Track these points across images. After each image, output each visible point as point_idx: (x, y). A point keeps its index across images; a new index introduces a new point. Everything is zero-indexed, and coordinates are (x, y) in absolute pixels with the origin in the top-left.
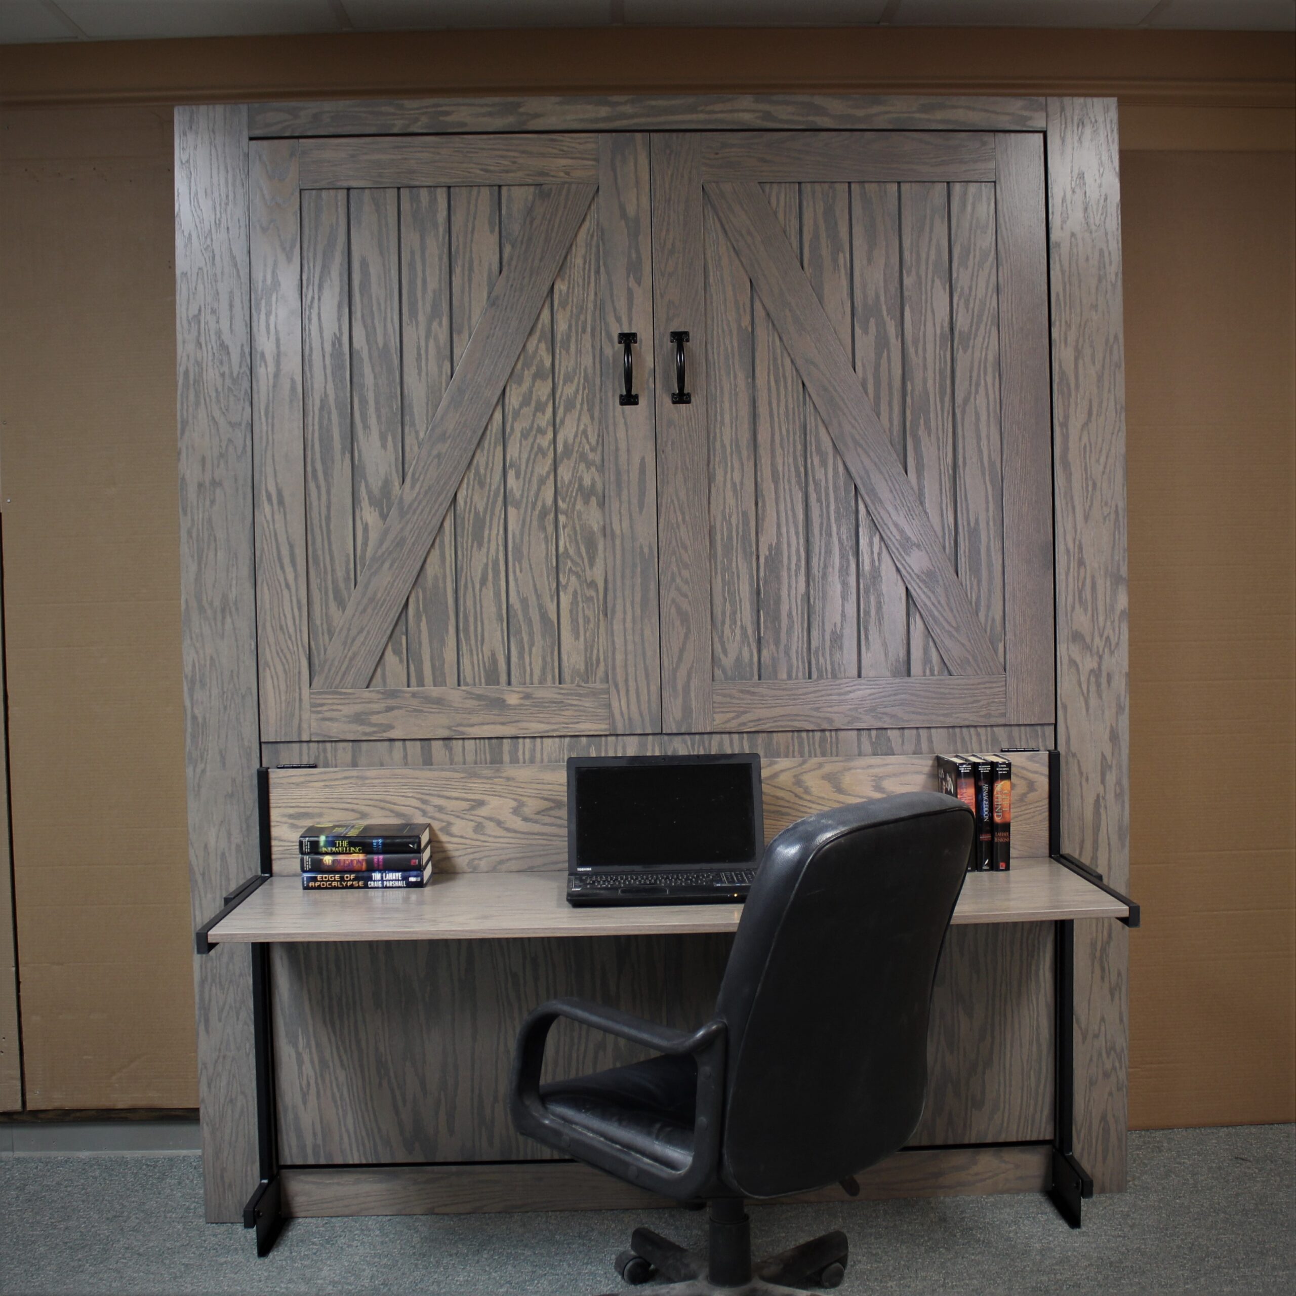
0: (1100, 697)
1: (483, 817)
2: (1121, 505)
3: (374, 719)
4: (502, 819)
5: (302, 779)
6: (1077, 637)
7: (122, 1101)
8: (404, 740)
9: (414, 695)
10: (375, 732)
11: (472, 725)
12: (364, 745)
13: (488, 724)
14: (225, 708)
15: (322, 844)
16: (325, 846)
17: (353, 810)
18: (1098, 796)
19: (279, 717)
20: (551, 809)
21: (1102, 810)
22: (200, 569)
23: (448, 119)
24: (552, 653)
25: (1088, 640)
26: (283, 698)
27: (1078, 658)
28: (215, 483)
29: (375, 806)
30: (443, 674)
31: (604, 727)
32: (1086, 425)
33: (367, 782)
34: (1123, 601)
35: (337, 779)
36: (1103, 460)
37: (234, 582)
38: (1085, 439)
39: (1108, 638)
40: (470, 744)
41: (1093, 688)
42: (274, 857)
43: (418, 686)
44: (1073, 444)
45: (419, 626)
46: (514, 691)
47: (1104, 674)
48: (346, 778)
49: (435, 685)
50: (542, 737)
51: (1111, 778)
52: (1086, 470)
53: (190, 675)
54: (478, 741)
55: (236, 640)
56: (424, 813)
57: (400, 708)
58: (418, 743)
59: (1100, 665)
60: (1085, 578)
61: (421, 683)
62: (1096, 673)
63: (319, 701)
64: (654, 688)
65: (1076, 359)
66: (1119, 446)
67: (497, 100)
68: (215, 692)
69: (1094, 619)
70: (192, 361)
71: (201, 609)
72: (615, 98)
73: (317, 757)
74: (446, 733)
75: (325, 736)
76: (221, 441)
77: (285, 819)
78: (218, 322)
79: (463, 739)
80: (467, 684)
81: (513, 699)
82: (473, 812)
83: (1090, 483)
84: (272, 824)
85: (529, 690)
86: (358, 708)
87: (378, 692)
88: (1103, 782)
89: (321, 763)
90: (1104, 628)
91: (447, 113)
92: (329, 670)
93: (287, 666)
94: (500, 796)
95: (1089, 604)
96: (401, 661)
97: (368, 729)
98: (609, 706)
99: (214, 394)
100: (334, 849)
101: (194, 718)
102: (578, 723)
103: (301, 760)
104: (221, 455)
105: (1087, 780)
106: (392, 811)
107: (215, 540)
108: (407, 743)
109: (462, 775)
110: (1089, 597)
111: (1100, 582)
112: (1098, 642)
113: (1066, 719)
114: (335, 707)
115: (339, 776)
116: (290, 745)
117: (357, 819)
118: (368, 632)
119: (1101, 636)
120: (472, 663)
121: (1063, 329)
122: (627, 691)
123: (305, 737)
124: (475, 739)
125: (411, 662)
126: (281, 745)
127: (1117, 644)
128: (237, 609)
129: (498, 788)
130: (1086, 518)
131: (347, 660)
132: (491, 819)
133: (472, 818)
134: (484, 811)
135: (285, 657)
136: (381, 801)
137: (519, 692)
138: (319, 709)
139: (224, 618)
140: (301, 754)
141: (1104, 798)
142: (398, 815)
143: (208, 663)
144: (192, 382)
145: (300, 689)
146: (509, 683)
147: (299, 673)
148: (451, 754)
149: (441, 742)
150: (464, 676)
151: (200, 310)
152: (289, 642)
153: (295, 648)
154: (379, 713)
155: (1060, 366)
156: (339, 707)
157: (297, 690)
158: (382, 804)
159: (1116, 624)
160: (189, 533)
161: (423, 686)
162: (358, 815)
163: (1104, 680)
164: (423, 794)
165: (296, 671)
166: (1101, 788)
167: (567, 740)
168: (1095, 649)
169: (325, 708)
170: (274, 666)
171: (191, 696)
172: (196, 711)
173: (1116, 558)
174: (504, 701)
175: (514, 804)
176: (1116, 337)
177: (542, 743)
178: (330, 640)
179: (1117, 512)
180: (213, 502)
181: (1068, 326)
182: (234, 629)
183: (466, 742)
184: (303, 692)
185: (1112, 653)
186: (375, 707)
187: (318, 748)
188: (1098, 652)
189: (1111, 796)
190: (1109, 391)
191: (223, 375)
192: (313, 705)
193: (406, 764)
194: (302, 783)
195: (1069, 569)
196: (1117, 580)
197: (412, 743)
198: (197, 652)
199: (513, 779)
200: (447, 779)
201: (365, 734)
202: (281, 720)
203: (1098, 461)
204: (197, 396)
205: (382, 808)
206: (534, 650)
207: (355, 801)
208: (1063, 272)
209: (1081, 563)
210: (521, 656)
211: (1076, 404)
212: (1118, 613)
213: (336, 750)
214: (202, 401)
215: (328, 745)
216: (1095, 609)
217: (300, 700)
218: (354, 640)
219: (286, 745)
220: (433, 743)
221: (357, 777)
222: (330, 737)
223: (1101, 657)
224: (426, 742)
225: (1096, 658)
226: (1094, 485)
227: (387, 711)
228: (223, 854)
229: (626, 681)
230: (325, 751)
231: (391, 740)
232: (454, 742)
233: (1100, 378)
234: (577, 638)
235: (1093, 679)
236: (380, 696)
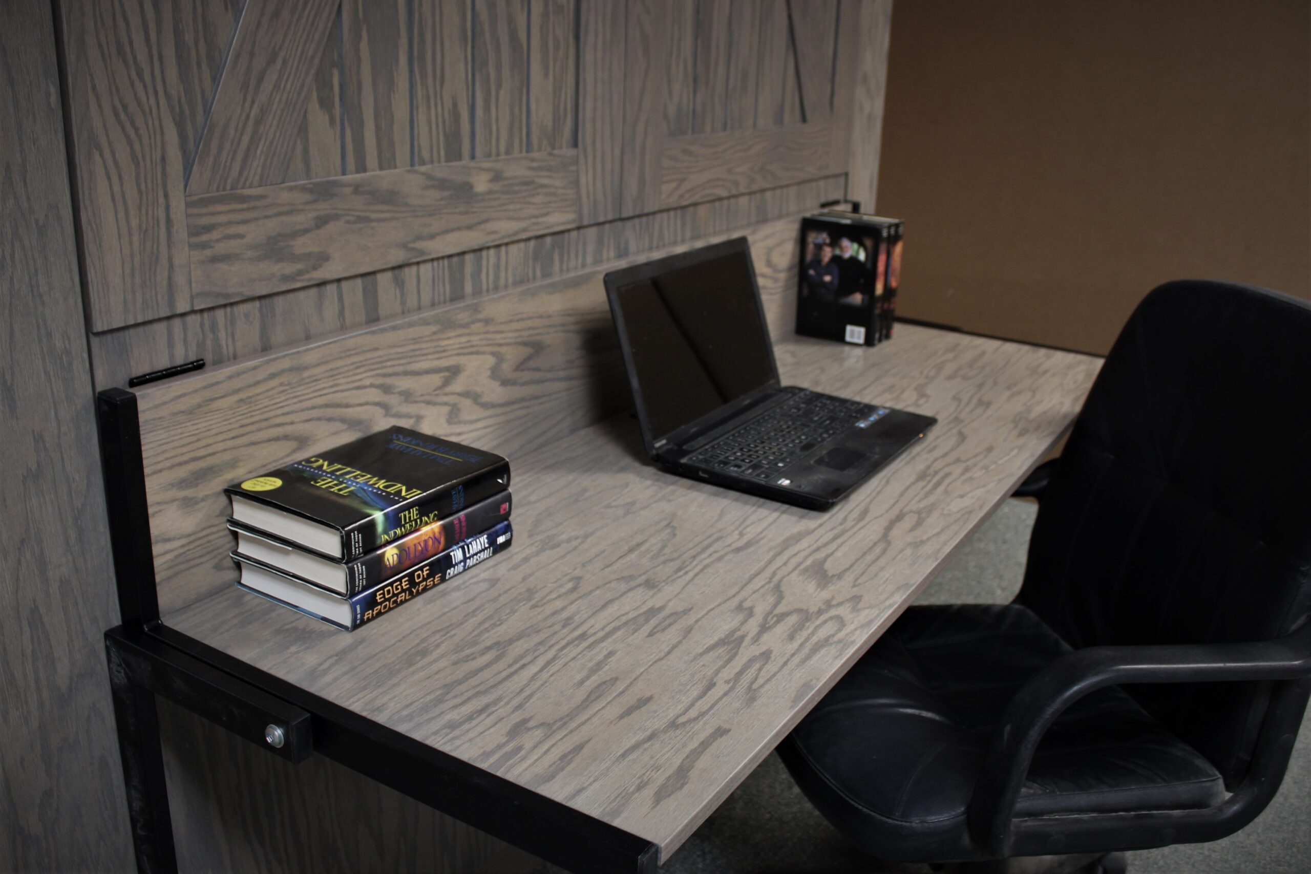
1: (459, 394)
3: (302, 245)
4: (478, 389)
5: (196, 399)
6: (865, 78)
8: (339, 281)
9: (357, 189)
10: (300, 273)
11: (432, 237)
12: (279, 301)
13: (453, 230)
15: (380, 528)
16: (386, 532)
17: (286, 437)
19: (128, 270)
20: (529, 358)
24: (521, 100)
25: (869, 81)
26: (134, 223)
27: (863, 104)
29: (319, 419)
30: (392, 144)
31: (571, 216)
33: (306, 374)
34: (887, 40)
35: (258, 383)
39: (877, 79)
40: (426, 269)
42: (158, 578)
43: (357, 172)
45: (357, 50)
46: (482, 169)
48: (273, 376)
49: (381, 168)
50: (507, 244)
54: (435, 263)
56: (386, 408)
57: (336, 217)
58: (359, 281)
59: (871, 107)
61: (362, 167)
63: (205, 221)
64: (617, 152)
73: (201, 345)
74: (397, 256)
75: (218, 295)
77: (171, 494)
79: (418, 263)
80: (423, 163)
81: (481, 184)
82: (448, 389)
84: (151, 511)
85: (499, 166)
86: (272, 226)
87: (303, 189)
89: (208, 358)
92: (220, 148)
93: (137, 147)
94: (478, 353)
96: (332, 122)
97: (289, 268)
98: (577, 183)
100: (398, 531)
102: (546, 214)
103: (172, 356)
106: (343, 420)
108: (344, 284)
109: (434, 328)
114: (232, 230)
115: (262, 374)
116: (148, 328)
117: (294, 451)
118: (285, 62)
120: (429, 122)
122: (595, 157)
123: (182, 306)
124: (432, 260)
125: (346, 123)
126: (132, 331)
129: (475, 339)
131: (251, 123)
132: (466, 394)
133: (445, 399)
134: (458, 385)
135: (133, 124)
136: (327, 406)
137: (488, 170)
138: (205, 238)
140: (171, 345)
142: (353, 423)
145: (166, 196)
146: (473, 157)
147: (163, 159)
148: (402, 294)
149: (389, 275)
150: (419, 146)
152: (139, 86)
153: (152, 101)
154: (306, 231)
156: (240, 229)
157: (161, 200)
158: (330, 412)
161: (365, 170)
162: (293, 444)
164: (384, 375)
165: (157, 156)
167: (532, 243)
168: (871, 94)
169: (215, 235)
170: (110, 144)
174: (471, 187)
175: (490, 361)
177: (507, 253)
178: (215, 79)
183: (422, 267)
184: (173, 203)
185: (877, 96)
186: (302, 220)
187: (202, 325)
192: (195, 231)
193: (343, 328)
194: (199, 406)
197: (351, 282)
199: (493, 320)
200: (415, 340)
201: (285, 278)
202: (133, 276)
205: (330, 420)
206: (502, 93)
207: (288, 419)
210: (487, 109)
212: (884, 53)
213: (233, 321)
215: (220, 313)
217: (169, 221)
218: (261, 79)
219: (141, 330)
220: (380, 277)
221: (291, 369)
222: (227, 296)
224: (370, 278)
225: (871, 102)
227: (318, 227)
229: (594, 142)
230: (214, 327)
231: (322, 284)
232: (407, 270)
234: (546, 75)
236: (307, 197)
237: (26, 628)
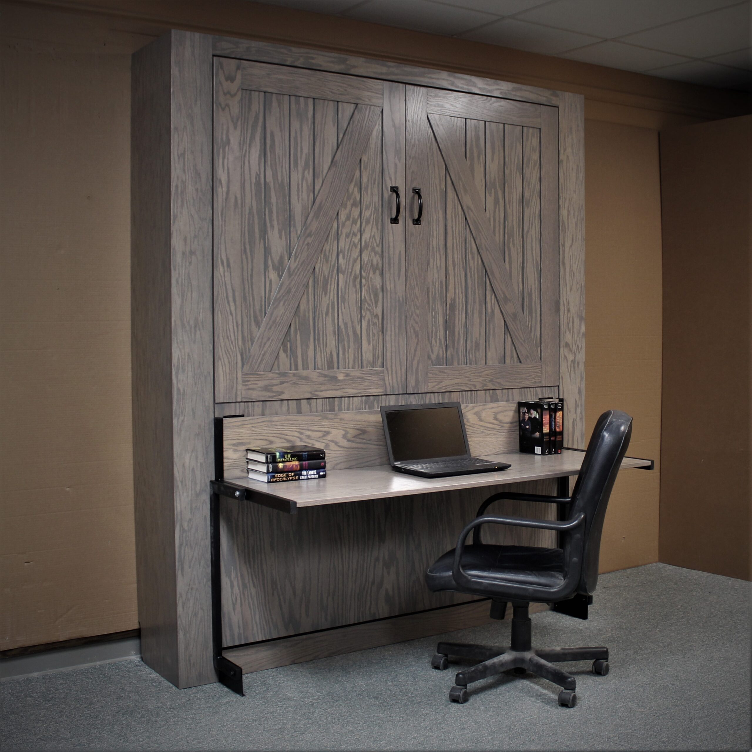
0: (575, 373)
1: (329, 440)
2: (583, 284)
3: (275, 388)
4: (338, 441)
5: (240, 423)
6: (567, 345)
7: (63, 636)
8: (288, 400)
9: (294, 375)
10: (275, 396)
11: (321, 391)
12: (268, 403)
13: (329, 390)
14: (196, 384)
15: (278, 457)
16: (279, 458)
17: (266, 440)
18: (574, 419)
19: (225, 389)
20: (360, 434)
21: (575, 426)
22: (183, 302)
23: (313, 61)
24: (358, 352)
25: (571, 346)
26: (228, 378)
27: (567, 356)
28: (192, 253)
29: (277, 437)
30: (307, 363)
31: (382, 390)
32: (571, 246)
33: (274, 423)
34: (583, 329)
35: (258, 423)
36: (577, 263)
37: (201, 311)
38: (571, 253)
39: (578, 345)
40: (320, 401)
41: (572, 369)
42: (225, 468)
43: (295, 370)
44: (567, 255)
45: (296, 337)
46: (342, 373)
47: (576, 363)
48: (263, 422)
49: (303, 370)
50: (353, 397)
51: (579, 411)
52: (571, 267)
53: (176, 365)
54: (323, 399)
55: (202, 344)
56: (301, 440)
57: (287, 382)
58: (295, 401)
59: (575, 358)
60: (570, 317)
61: (296, 369)
62: (573, 362)
63: (247, 379)
64: (403, 370)
65: (568, 215)
66: (583, 257)
67: (336, 55)
68: (190, 374)
69: (573, 337)
70: (180, 180)
71: (183, 326)
72: (390, 64)
73: (244, 411)
74: (308, 396)
75: (250, 398)
76: (195, 228)
77: (231, 447)
78: (194, 159)
79: (316, 399)
80: (318, 369)
81: (341, 377)
82: (325, 438)
83: (572, 273)
84: (224, 450)
85: (348, 372)
86: (266, 382)
87: (276, 373)
88: (576, 413)
89: (246, 415)
90: (576, 341)
91: (313, 58)
92: (252, 361)
93: (230, 360)
94: (337, 429)
95: (571, 329)
96: (287, 356)
97: (271, 394)
98: (384, 380)
99: (192, 201)
100: (284, 459)
101: (178, 389)
102: (370, 389)
103: (235, 412)
104: (195, 237)
105: (570, 411)
106: (285, 439)
107: (191, 286)
108: (289, 401)
109: (320, 418)
110: (571, 327)
111: (575, 319)
112: (574, 348)
113: (563, 385)
114: (255, 382)
115: (259, 421)
116: (229, 404)
117: (268, 444)
118: (272, 340)
119: (575, 345)
120: (321, 357)
121: (564, 200)
122: (392, 372)
123: (239, 400)
124: (322, 398)
125: (292, 357)
126: (225, 404)
127: (581, 348)
128: (203, 326)
129: (336, 424)
130: (571, 289)
131: (261, 356)
132: (333, 441)
133: (324, 441)
134: (329, 437)
135: (229, 354)
136: (280, 434)
137: (344, 373)
138: (247, 383)
139: (195, 331)
140: (236, 409)
141: (576, 420)
142: (289, 441)
143: (186, 358)
144: (180, 192)
145: (237, 372)
146: (338, 368)
147: (237, 363)
148: (310, 407)
149: (306, 401)
150: (317, 364)
151: (185, 151)
152: (232, 346)
153: (235, 349)
154: (277, 385)
155: (562, 218)
156: (257, 382)
157: (235, 373)
158: (280, 436)
159: (581, 338)
160: (177, 281)
161: (297, 370)
162: (268, 442)
163: (576, 365)
164: (300, 429)
165: (235, 362)
166: (575, 415)
167: (364, 398)
168: (573, 351)
169: (249, 383)
170: (223, 359)
171: (177, 377)
172: (180, 386)
173: (581, 308)
174: (337, 378)
175: (343, 432)
176: (582, 206)
177: (353, 400)
178: (252, 344)
179: (581, 287)
180: (190, 263)
181: (565, 199)
182: (201, 337)
183: (318, 400)
184: (238, 374)
185: (579, 352)
186: (275, 382)
187: (245, 406)
188: (574, 352)
189: (578, 419)
190: (579, 231)
191: (197, 190)
192: (244, 381)
193: (289, 413)
194: (240, 425)
195: (564, 313)
196: (581, 318)
197: (292, 401)
198: (180, 351)
199: (343, 419)
200: (312, 420)
201: (270, 397)
202: (226, 391)
203: (575, 263)
204: (182, 202)
205: (281, 438)
206: (350, 350)
207: (267, 435)
208: (564, 174)
209: (569, 310)
210: (344, 354)
211: (568, 236)
212: (581, 334)
213: (253, 406)
214: (185, 205)
215: (250, 404)
216: (573, 332)
217: (237, 378)
218: (265, 344)
219: (228, 404)
220: (302, 401)
221: (268, 421)
222: (252, 399)
223: (575, 355)
224: (299, 401)
225: (573, 355)
226: (574, 274)
227: (281, 384)
228: (193, 469)
229: (392, 366)
230: (248, 407)
231: (282, 400)
232: (312, 400)
233: (576, 224)
234: (369, 344)
235: (572, 365)
236: (278, 376)
237: (191, 473)
